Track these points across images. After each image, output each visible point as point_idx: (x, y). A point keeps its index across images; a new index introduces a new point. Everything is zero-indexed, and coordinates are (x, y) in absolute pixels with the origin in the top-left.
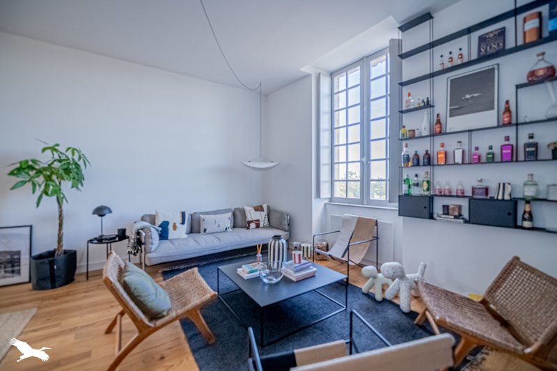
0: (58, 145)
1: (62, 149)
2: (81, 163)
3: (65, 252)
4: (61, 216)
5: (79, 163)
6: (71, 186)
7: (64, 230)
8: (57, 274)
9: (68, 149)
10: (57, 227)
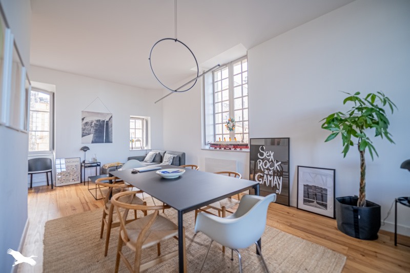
0: (358, 93)
1: (362, 97)
2: (387, 108)
3: (369, 204)
4: (363, 165)
5: (383, 108)
6: (375, 134)
7: (366, 181)
8: (360, 224)
9: (368, 96)
10: (360, 176)
